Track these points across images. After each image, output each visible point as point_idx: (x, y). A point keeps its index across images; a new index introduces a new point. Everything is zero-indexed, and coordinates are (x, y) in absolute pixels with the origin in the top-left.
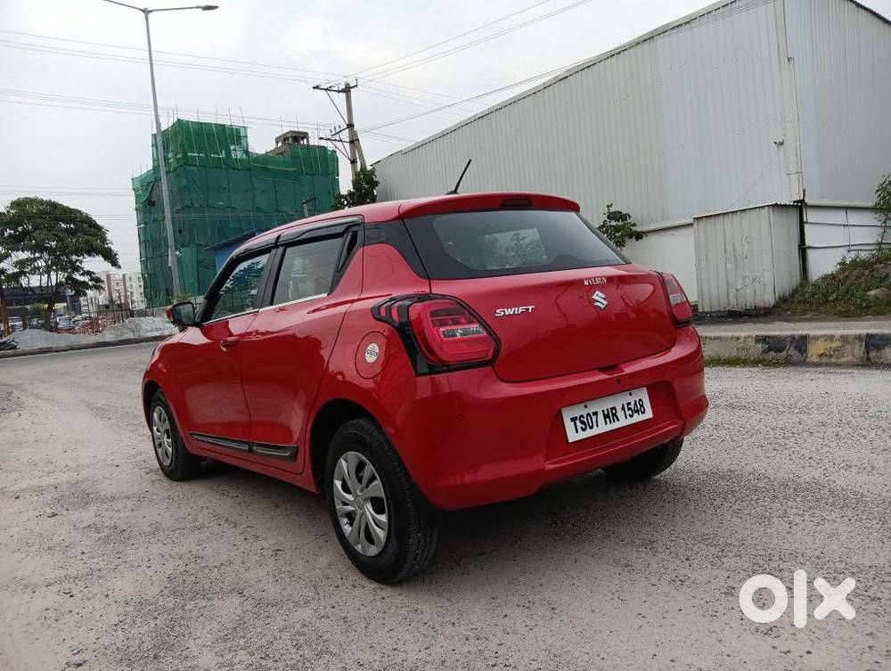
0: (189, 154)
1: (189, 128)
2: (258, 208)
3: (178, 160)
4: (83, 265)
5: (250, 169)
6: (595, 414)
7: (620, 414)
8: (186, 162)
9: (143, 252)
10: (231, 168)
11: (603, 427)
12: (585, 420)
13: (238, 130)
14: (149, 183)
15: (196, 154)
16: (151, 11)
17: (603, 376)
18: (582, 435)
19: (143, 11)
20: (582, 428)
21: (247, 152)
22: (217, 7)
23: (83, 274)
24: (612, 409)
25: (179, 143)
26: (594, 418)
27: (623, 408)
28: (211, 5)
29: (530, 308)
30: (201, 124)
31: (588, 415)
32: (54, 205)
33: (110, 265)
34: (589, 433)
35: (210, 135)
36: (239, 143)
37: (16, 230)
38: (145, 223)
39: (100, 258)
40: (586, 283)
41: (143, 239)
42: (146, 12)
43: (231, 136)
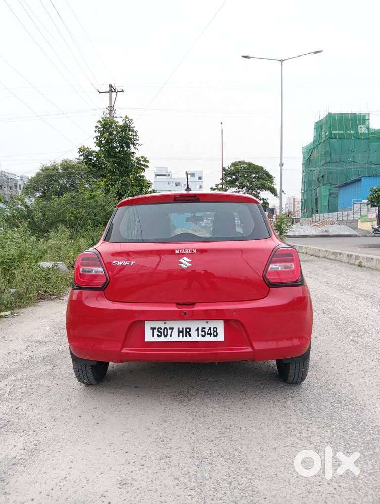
0: (333, 132)
1: (335, 117)
2: (371, 162)
3: (326, 136)
4: (260, 195)
5: (369, 138)
6: (172, 329)
7: (193, 332)
8: (331, 137)
9: (303, 188)
10: (357, 139)
11: (175, 337)
12: (162, 331)
13: (364, 116)
14: (310, 150)
15: (337, 132)
16: (283, 60)
17: (175, 309)
18: (156, 339)
19: (280, 60)
20: (158, 335)
21: (368, 128)
22: (322, 51)
23: (260, 200)
24: (187, 329)
25: (328, 126)
26: (170, 331)
27: (197, 330)
28: (317, 50)
29: (133, 263)
30: (342, 114)
31: (166, 328)
32: (250, 165)
33: (273, 195)
34: (162, 339)
35: (347, 120)
36: (364, 123)
37: (232, 177)
38: (306, 172)
39: (269, 192)
40: (177, 252)
41: (304, 180)
42: (282, 61)
43: (360, 119)
